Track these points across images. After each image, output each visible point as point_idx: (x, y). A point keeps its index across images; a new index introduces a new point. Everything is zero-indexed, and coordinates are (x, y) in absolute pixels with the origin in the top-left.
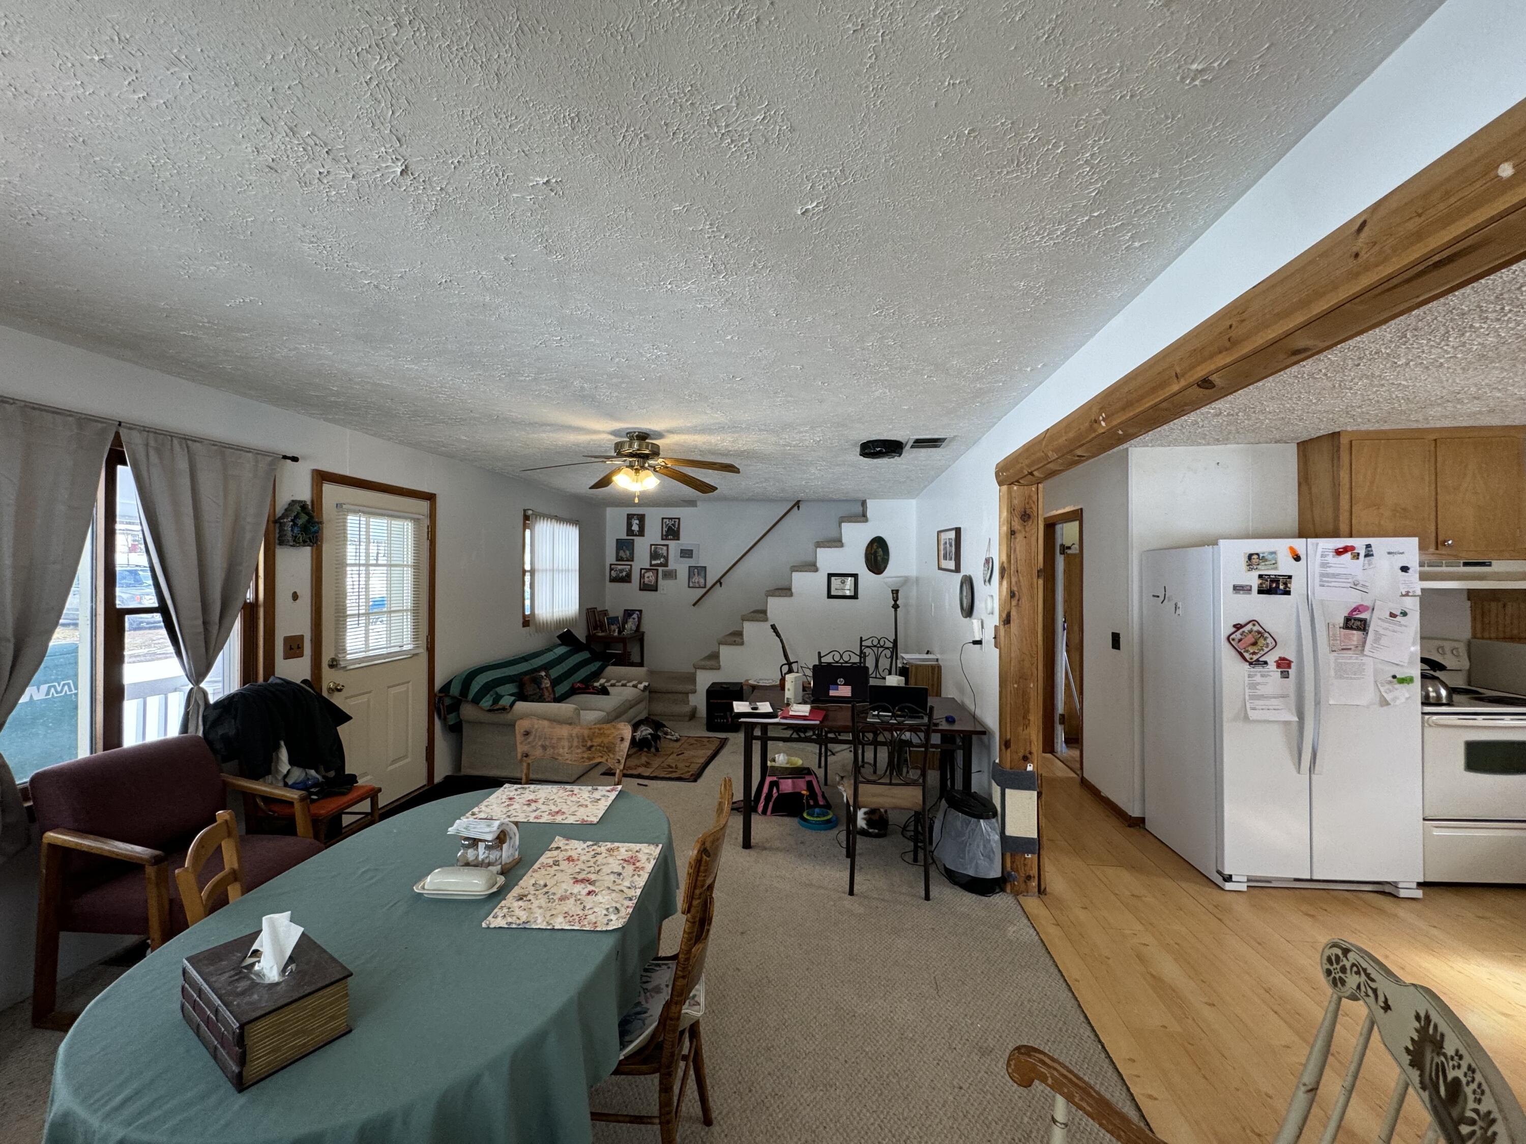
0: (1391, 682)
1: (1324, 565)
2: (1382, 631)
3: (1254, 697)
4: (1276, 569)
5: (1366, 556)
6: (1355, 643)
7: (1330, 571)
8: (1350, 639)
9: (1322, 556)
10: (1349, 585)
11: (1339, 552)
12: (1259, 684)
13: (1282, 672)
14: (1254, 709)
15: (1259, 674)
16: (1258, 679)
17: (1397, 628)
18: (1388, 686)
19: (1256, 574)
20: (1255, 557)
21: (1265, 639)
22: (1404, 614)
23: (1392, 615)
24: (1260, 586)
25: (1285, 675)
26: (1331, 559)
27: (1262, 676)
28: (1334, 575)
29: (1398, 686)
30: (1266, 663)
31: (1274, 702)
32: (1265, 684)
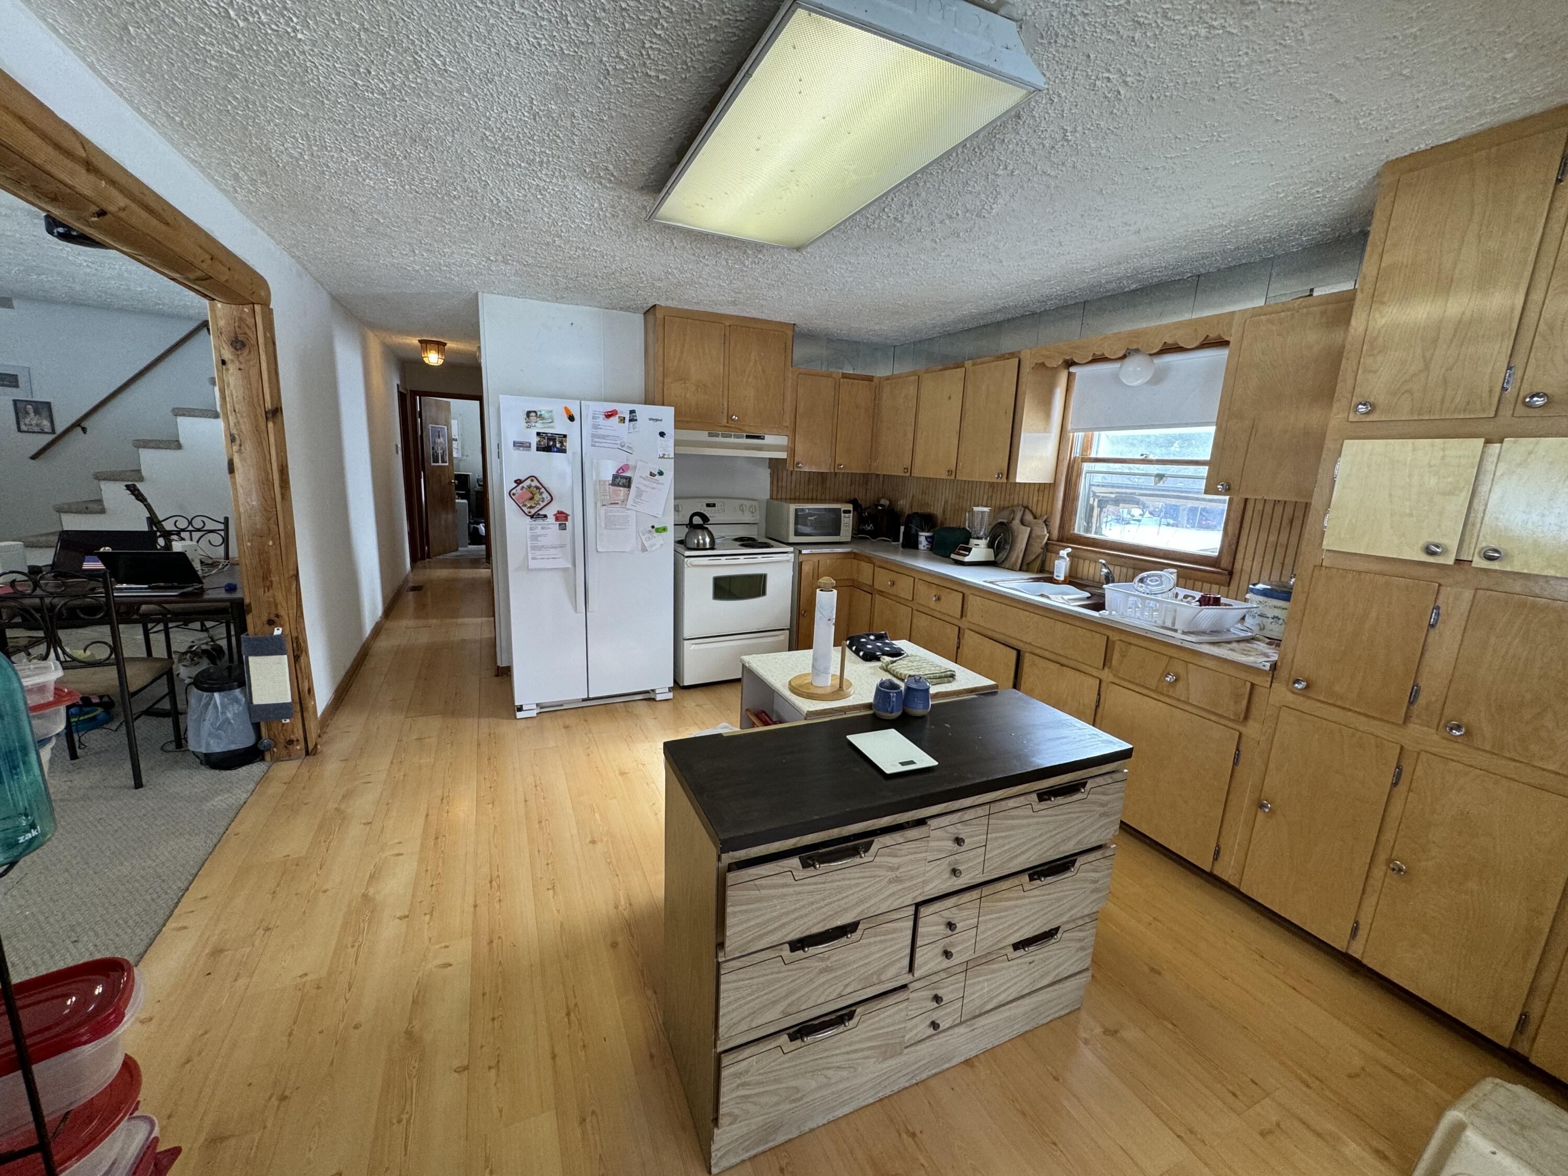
0: (650, 532)
1: (595, 427)
2: (643, 488)
3: (534, 548)
4: (552, 427)
5: (630, 421)
6: (622, 498)
7: (601, 432)
8: (618, 495)
9: (594, 418)
10: (616, 446)
11: (609, 415)
12: (540, 536)
13: (560, 525)
14: (533, 559)
15: (540, 527)
16: (539, 531)
17: (655, 485)
18: (647, 535)
19: (534, 431)
20: (533, 414)
21: (541, 494)
22: (661, 473)
23: (652, 474)
24: (539, 443)
25: (563, 527)
26: (601, 420)
27: (543, 528)
28: (604, 437)
29: (656, 534)
30: (545, 516)
31: (552, 551)
32: (545, 535)
